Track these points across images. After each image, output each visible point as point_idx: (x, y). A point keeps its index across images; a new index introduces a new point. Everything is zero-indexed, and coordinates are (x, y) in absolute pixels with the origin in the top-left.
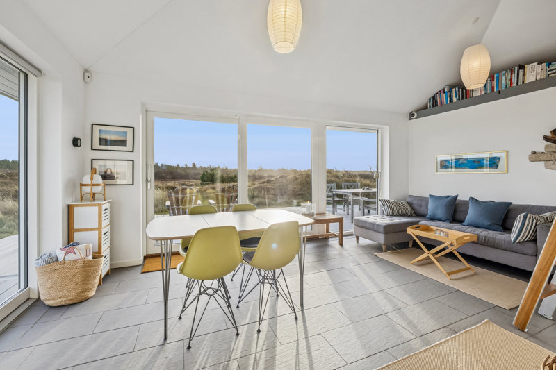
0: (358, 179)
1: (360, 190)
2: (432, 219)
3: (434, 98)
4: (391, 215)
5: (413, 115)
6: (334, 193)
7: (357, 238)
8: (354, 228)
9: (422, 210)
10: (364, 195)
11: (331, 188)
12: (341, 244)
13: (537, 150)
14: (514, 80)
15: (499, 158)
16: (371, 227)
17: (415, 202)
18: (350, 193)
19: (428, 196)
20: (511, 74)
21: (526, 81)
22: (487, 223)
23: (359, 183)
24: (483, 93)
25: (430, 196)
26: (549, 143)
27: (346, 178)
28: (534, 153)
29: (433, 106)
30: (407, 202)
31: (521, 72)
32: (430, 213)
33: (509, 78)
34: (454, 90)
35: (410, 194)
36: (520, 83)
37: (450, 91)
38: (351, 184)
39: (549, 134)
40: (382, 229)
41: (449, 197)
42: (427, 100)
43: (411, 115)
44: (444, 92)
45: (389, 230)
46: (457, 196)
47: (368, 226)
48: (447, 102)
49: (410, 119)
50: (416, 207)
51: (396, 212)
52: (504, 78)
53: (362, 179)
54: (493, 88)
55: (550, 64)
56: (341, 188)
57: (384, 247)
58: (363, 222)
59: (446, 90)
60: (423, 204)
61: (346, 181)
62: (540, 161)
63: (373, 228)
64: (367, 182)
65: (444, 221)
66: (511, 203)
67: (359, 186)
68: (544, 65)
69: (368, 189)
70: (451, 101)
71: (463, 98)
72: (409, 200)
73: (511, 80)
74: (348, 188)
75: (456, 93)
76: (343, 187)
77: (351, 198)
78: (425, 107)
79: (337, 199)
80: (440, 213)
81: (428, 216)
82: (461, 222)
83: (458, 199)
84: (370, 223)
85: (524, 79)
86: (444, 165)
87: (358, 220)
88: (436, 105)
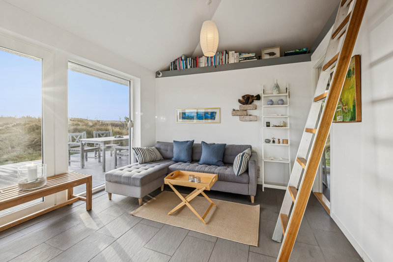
0: (110, 127)
1: (112, 138)
2: (176, 161)
3: (174, 62)
4: (144, 162)
5: (159, 74)
6: (84, 143)
7: (110, 195)
8: (106, 183)
9: (168, 154)
10: (116, 142)
11: (81, 138)
12: (89, 210)
13: (236, 109)
14: (224, 60)
15: (216, 113)
16: (126, 181)
17: (162, 147)
18: (102, 142)
19: (172, 142)
20: (222, 55)
21: (230, 63)
22: (215, 161)
23: (111, 131)
24: (206, 66)
25: (174, 141)
26: (241, 104)
27: (98, 127)
28: (234, 110)
29: (174, 69)
30: (157, 148)
31: (227, 55)
32: (175, 156)
33: (221, 58)
34: (188, 59)
35: (157, 141)
36: (227, 63)
37: (186, 60)
38: (103, 132)
39: (241, 99)
40: (138, 182)
41: (188, 142)
42: (169, 64)
43: (157, 74)
44: (182, 60)
45: (145, 181)
46: (194, 141)
47: (122, 180)
48: (184, 68)
49: (157, 77)
50: (163, 151)
51: (148, 159)
52: (218, 57)
53: (113, 127)
54: (212, 63)
55: (240, 54)
56: (93, 137)
57: (140, 201)
58: (117, 176)
59: (183, 58)
60: (169, 148)
61: (98, 130)
62: (237, 115)
63: (128, 181)
64: (117, 129)
65: (186, 162)
66: (226, 144)
67: (111, 133)
68: (238, 54)
69: (120, 137)
70: (186, 67)
71: (194, 67)
72: (157, 146)
73: (222, 59)
74: (100, 136)
75: (190, 62)
76: (94, 135)
77: (102, 147)
78: (168, 69)
79: (86, 148)
80: (184, 155)
81: (173, 159)
82: (198, 161)
83: (194, 143)
84: (125, 177)
85: (228, 60)
86: (184, 116)
87: (111, 175)
88: (176, 69)
